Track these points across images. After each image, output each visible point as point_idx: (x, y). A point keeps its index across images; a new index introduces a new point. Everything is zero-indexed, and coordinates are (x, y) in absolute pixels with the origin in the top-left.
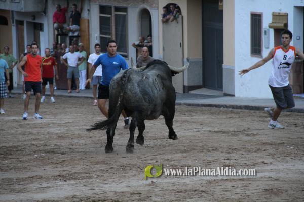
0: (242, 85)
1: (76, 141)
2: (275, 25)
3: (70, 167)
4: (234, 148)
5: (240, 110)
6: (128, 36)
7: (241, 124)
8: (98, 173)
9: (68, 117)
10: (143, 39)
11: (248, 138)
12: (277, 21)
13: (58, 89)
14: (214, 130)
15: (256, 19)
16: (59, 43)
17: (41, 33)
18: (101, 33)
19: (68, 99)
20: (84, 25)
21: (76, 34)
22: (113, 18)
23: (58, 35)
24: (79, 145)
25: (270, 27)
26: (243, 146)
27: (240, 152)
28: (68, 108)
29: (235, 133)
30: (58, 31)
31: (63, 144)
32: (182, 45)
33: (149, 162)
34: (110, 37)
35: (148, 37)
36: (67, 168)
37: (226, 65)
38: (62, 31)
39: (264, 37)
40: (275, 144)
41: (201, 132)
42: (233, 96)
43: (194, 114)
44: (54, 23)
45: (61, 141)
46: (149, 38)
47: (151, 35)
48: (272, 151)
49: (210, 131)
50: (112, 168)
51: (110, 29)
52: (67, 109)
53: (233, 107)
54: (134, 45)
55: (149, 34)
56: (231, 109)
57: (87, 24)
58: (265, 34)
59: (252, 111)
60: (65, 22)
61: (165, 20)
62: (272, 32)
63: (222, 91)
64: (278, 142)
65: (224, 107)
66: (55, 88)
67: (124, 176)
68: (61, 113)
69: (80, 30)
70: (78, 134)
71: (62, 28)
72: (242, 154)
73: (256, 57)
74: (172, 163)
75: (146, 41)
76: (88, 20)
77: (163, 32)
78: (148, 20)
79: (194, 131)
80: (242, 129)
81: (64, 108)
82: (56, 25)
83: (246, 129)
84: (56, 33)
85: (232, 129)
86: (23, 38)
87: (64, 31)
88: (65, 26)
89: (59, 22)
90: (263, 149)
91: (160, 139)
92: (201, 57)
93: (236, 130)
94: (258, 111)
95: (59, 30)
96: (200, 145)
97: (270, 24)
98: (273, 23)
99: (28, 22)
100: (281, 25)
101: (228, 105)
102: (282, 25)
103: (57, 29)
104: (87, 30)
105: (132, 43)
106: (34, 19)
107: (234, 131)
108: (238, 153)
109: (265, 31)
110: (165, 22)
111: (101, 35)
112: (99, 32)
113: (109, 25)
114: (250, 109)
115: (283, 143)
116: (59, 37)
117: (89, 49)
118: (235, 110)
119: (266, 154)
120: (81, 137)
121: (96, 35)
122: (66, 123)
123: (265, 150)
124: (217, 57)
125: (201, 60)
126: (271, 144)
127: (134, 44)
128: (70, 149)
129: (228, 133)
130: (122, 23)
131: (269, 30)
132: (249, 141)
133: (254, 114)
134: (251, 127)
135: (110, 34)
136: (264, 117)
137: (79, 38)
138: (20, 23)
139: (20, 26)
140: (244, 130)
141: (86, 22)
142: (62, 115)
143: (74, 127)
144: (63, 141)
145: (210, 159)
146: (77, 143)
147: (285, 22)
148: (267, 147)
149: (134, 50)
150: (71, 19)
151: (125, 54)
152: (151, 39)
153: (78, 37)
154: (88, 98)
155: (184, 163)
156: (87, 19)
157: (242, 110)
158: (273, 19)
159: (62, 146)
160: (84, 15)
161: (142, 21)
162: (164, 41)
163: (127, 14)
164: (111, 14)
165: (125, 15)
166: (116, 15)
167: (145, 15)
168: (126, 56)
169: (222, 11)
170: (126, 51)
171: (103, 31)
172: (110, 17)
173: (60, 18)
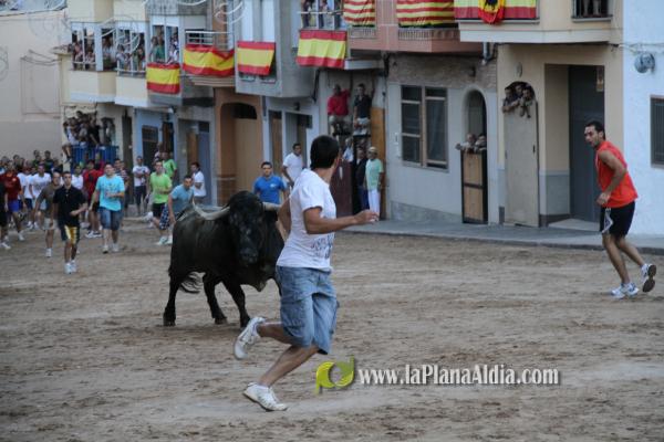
10: (474, 139)
17: (308, 131)
18: (404, 129)
20: (377, 118)
21: (364, 132)
22: (423, 106)
24: (382, 316)
28: (355, 251)
30: (335, 127)
32: (536, 149)
33: (503, 347)
34: (417, 136)
35: (481, 135)
38: (341, 127)
43: (561, 262)
44: (329, 114)
46: (482, 137)
47: (484, 133)
49: (595, 294)
50: (443, 357)
51: (418, 123)
55: (481, 131)
57: (381, 116)
60: (346, 112)
69: (370, 126)
71: (342, 123)
73: (660, 167)
74: (541, 349)
75: (477, 143)
76: (384, 111)
77: (506, 126)
78: (480, 109)
82: (332, 118)
84: (333, 130)
86: (280, 138)
87: (345, 127)
88: (347, 119)
89: (337, 114)
91: (513, 306)
95: (338, 125)
99: (287, 114)
103: (334, 124)
104: (381, 125)
106: (298, 109)
110: (509, 111)
111: (405, 134)
112: (400, 129)
113: (418, 118)
117: (384, 155)
121: (396, 134)
125: (568, 173)
128: (370, 322)
130: (438, 115)
135: (418, 132)
137: (369, 139)
138: (276, 115)
139: (275, 120)
141: (381, 113)
145: (605, 342)
150: (356, 108)
151: (444, 163)
153: (366, 136)
155: (562, 350)
156: (382, 107)
160: (378, 101)
161: (470, 111)
162: (506, 143)
163: (447, 100)
164: (420, 100)
165: (443, 102)
166: (428, 101)
167: (476, 101)
168: (444, 167)
169: (602, 94)
170: (445, 158)
171: (409, 127)
172: (418, 105)
173: (338, 106)
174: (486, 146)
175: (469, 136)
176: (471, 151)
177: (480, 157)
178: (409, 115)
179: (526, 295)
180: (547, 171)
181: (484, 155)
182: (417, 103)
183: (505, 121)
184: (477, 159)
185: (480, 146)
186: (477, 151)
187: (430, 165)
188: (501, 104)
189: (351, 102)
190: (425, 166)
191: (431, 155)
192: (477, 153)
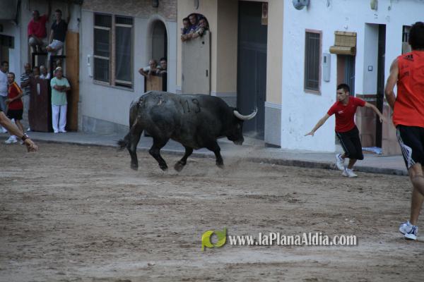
0: (291, 133)
1: (48, 204)
2: (339, 49)
3: (35, 240)
4: (271, 219)
5: (286, 167)
6: (133, 58)
7: (284, 186)
8: (73, 251)
9: (42, 169)
10: (155, 64)
11: (293, 206)
12: (342, 44)
13: (33, 130)
14: (245, 194)
15: (313, 40)
16: (36, 65)
17: (10, 50)
18: (96, 52)
19: (45, 144)
20: (72, 41)
22: (113, 32)
23: (34, 54)
25: (332, 52)
26: (284, 216)
27: (279, 226)
28: (44, 157)
29: (274, 199)
30: (35, 48)
31: (28, 208)
32: (209, 73)
34: (107, 58)
35: (161, 60)
36: (29, 242)
37: (269, 103)
38: (40, 49)
39: (323, 66)
40: (329, 216)
41: (227, 197)
42: (279, 147)
44: (30, 36)
45: (27, 204)
46: (162, 62)
47: (165, 58)
48: (323, 225)
49: (240, 196)
51: (108, 47)
52: (43, 160)
53: (277, 162)
54: (142, 72)
56: (273, 165)
57: (76, 40)
58: (325, 61)
59: (303, 169)
60: (44, 35)
61: (185, 37)
62: (334, 59)
63: (264, 139)
64: (334, 212)
65: (265, 162)
66: (29, 129)
67: (110, 255)
68: (32, 164)
70: (53, 195)
71: (41, 45)
72: (281, 229)
73: (311, 92)
75: (158, 67)
76: (78, 34)
77: (183, 53)
78: (163, 36)
79: (217, 195)
80: (286, 194)
81: (38, 157)
82: (31, 39)
83: (291, 193)
84: (32, 51)
85: (271, 193)
87: (43, 48)
88: (45, 41)
89: (37, 36)
90: (312, 222)
92: (235, 90)
93: (277, 194)
94: (310, 170)
95: (37, 46)
96: (225, 213)
97: (332, 47)
98: (335, 46)
100: (347, 50)
101: (270, 160)
102: (349, 49)
103: (33, 45)
104: (76, 48)
105: (139, 69)
106: (2, 31)
107: (274, 196)
108: (276, 226)
109: (325, 57)
110: (187, 40)
111: (96, 56)
112: (92, 52)
113: (108, 43)
114: (301, 166)
115: (340, 215)
116: (36, 57)
118: (280, 167)
119: (314, 229)
120: (56, 199)
121: (89, 56)
122: (38, 178)
123: (313, 224)
124: (258, 91)
125: (236, 95)
126: (323, 215)
127: (142, 70)
129: (266, 199)
130: (126, 40)
131: (330, 56)
132: (293, 210)
133: (305, 173)
134: (298, 191)
135: (108, 54)
136: (318, 177)
137: (65, 60)
140: (288, 195)
141: (75, 36)
142: (35, 167)
143: (48, 184)
144: (29, 204)
146: (49, 207)
147: (353, 45)
148: (317, 219)
149: (142, 77)
150: (52, 31)
151: (130, 83)
152: (166, 63)
153: (62, 57)
154: (74, 144)
156: (77, 31)
157: (289, 167)
158: (336, 40)
159: (27, 211)
160: (73, 26)
161: (153, 38)
162: (183, 68)
163: (133, 27)
164: (110, 26)
165: (130, 28)
166: (117, 28)
167: (159, 29)
168: (130, 87)
169: (265, 27)
170: (131, 79)
171: (99, 50)
172: (108, 31)
173: (38, 30)
174: (166, 69)
175: (151, 62)
176: (153, 73)
177: (161, 78)
178: (101, 39)
179: (181, 195)
180: (217, 93)
181: (165, 76)
182: (108, 29)
183: (183, 48)
184: (159, 80)
185: (161, 69)
186: (158, 73)
187: (117, 84)
188: (180, 34)
189: (49, 25)
190: (113, 86)
191: (119, 76)
192: (158, 75)
